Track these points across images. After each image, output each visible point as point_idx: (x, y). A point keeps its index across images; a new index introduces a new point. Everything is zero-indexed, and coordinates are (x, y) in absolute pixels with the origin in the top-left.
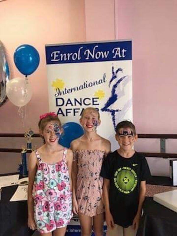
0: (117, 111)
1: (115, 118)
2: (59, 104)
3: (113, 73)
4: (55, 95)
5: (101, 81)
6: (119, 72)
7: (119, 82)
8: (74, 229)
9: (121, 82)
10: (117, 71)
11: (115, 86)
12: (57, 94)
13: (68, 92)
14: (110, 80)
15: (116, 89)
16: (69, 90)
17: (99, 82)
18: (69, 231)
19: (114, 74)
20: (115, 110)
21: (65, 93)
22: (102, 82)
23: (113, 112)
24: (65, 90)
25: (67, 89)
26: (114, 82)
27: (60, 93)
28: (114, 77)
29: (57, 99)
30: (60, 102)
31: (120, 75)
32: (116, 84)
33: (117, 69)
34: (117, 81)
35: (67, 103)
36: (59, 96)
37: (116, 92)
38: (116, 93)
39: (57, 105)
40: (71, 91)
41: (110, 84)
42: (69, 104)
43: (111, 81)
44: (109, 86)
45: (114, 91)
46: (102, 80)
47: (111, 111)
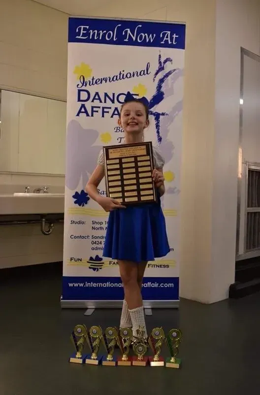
0: (163, 114)
1: (160, 124)
2: (81, 99)
3: (160, 63)
4: (78, 85)
5: (142, 72)
6: (168, 63)
7: (167, 76)
8: (92, 283)
9: (170, 76)
10: (165, 62)
11: (162, 81)
12: (81, 85)
13: (96, 83)
14: (155, 72)
15: (163, 85)
16: (98, 80)
17: (141, 73)
18: (85, 284)
19: (161, 65)
20: (161, 113)
21: (93, 84)
22: (144, 74)
23: (157, 116)
24: (93, 79)
25: (96, 78)
26: (161, 75)
27: (84, 83)
28: (161, 69)
29: (79, 91)
30: (84, 96)
31: (168, 67)
32: (163, 78)
33: (165, 59)
34: (165, 74)
35: (94, 99)
36: (84, 88)
37: (162, 88)
38: (163, 90)
39: (79, 100)
40: (100, 81)
41: (155, 77)
42: (97, 99)
43: (157, 74)
44: (154, 80)
45: (159, 87)
46: (144, 71)
47: (154, 114)
